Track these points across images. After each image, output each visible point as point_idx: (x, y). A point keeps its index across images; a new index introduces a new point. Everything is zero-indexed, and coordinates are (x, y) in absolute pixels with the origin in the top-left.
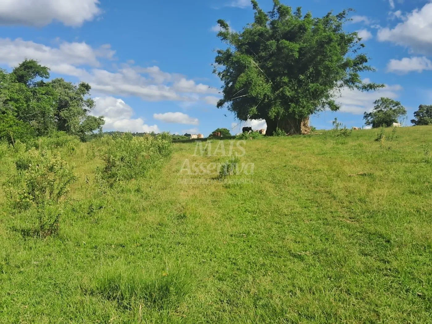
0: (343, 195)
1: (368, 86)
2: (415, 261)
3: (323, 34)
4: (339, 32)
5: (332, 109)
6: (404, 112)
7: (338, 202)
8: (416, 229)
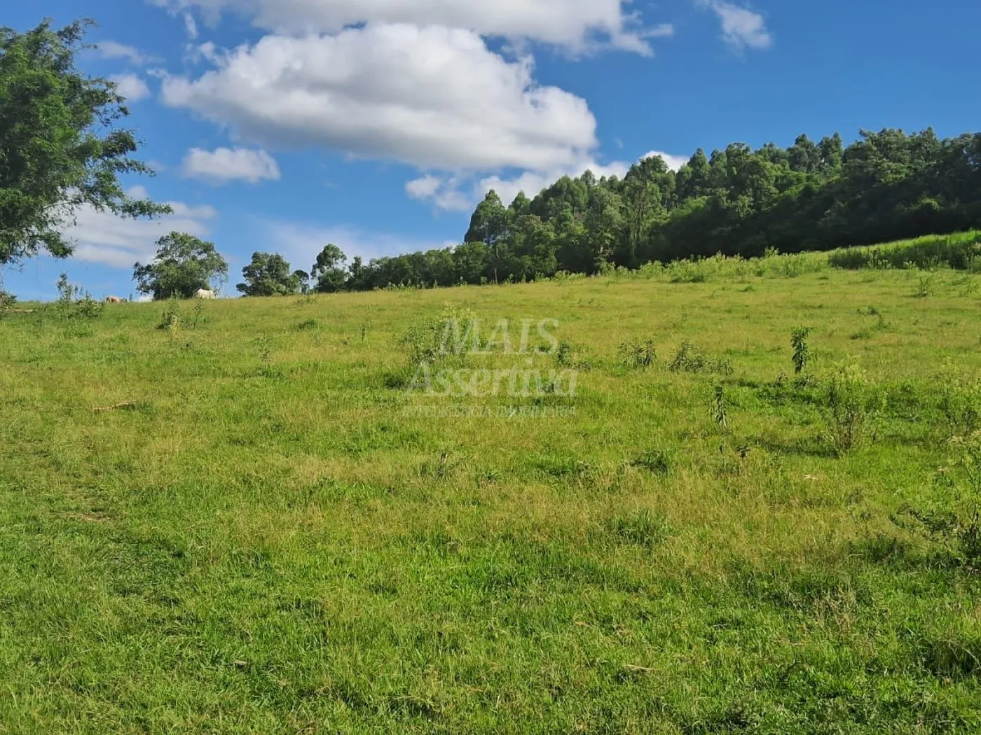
0: (78, 458)
1: (136, 206)
2: (236, 591)
3: (28, 72)
4: (66, 71)
5: (56, 253)
6: (222, 267)
7: (68, 475)
8: (241, 520)
